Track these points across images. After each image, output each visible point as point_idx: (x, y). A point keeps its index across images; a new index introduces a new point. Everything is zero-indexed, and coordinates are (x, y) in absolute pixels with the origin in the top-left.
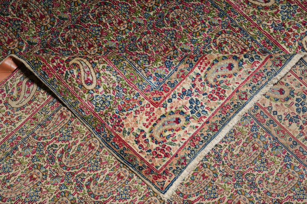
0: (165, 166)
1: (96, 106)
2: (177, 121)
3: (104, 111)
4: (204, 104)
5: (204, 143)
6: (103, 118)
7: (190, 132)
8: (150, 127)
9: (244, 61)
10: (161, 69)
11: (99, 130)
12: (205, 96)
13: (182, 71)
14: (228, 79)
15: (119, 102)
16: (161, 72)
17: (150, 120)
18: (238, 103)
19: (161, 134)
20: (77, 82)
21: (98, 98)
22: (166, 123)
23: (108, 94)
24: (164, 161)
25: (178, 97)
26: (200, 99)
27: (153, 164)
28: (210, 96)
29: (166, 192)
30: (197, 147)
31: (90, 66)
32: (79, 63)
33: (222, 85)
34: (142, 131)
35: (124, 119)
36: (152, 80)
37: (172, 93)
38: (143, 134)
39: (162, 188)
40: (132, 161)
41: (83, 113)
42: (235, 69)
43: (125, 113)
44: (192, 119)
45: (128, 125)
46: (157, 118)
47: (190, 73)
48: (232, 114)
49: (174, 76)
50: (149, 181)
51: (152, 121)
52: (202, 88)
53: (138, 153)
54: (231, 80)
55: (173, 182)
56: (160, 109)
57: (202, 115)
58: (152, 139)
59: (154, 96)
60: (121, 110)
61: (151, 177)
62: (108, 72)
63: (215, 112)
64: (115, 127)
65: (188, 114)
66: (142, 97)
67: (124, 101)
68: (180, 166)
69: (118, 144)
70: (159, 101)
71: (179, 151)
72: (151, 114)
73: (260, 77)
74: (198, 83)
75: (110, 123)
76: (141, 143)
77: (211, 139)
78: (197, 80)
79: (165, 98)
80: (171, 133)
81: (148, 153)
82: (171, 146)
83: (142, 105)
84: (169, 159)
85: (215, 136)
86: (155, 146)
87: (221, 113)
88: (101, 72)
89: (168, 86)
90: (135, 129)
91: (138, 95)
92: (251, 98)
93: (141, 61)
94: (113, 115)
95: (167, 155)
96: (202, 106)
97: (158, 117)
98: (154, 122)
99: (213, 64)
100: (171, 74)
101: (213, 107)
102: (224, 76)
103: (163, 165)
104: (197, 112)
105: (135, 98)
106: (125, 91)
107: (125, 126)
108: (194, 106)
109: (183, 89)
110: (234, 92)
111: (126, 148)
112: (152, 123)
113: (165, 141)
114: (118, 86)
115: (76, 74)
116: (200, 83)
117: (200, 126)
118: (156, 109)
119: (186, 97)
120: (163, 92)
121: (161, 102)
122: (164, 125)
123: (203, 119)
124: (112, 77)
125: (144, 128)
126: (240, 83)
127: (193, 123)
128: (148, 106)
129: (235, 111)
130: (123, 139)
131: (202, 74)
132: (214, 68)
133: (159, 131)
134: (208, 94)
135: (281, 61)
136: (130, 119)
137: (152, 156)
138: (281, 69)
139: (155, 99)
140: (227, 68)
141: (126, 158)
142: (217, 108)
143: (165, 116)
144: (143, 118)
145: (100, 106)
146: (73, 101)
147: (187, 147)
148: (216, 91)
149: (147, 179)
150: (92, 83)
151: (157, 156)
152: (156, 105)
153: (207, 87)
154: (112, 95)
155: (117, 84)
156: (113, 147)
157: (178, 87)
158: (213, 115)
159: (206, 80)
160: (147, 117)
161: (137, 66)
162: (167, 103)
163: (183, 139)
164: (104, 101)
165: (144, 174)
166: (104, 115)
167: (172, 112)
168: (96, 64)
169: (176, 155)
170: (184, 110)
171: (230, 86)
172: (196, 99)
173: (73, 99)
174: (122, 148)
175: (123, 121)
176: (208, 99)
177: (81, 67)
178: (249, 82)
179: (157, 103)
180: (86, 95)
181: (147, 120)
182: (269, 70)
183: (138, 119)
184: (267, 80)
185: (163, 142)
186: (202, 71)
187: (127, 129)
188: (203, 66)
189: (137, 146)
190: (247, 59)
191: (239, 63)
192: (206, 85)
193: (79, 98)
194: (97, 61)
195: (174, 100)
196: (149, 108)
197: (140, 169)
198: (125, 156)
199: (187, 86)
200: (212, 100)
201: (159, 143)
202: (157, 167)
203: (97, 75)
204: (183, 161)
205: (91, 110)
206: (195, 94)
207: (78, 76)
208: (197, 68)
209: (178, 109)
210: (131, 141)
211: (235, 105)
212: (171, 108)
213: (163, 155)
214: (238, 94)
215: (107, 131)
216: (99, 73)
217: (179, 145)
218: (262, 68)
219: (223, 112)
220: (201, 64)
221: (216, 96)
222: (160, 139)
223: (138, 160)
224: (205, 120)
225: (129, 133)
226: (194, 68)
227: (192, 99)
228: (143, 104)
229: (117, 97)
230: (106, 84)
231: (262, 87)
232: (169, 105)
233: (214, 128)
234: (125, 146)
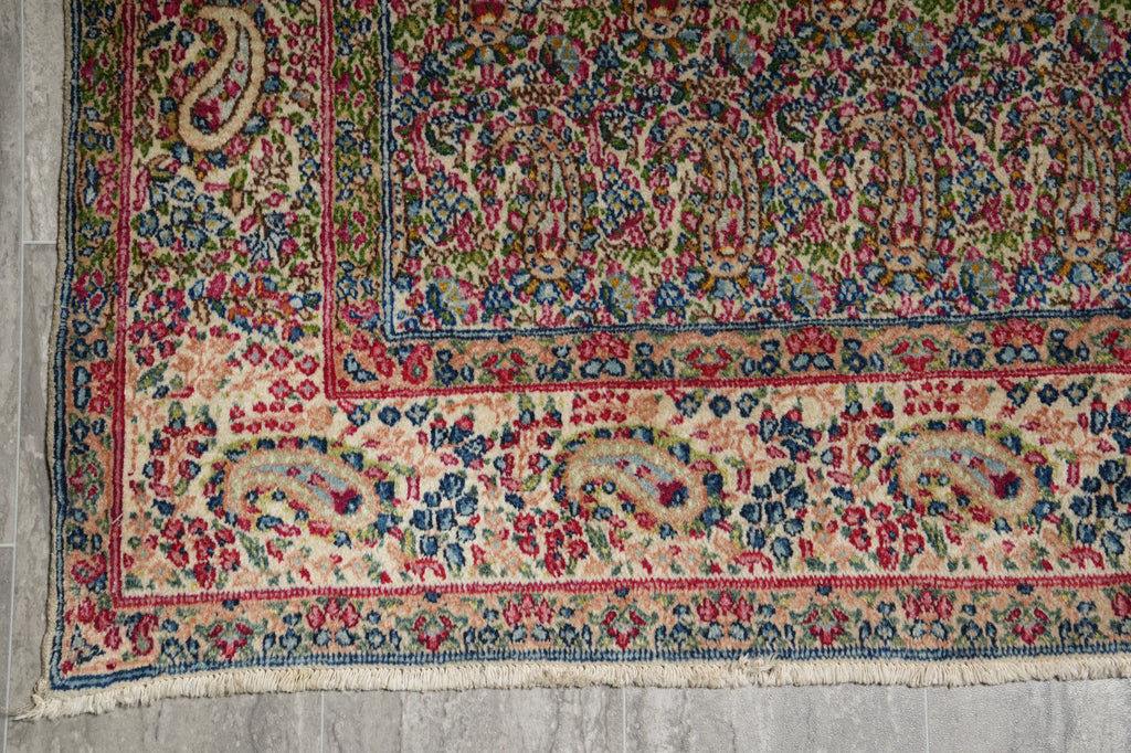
0: (164, 602)
1: (152, 213)
2: (347, 502)
3: (160, 252)
4: (478, 529)
5: (351, 649)
6: (135, 269)
7: (348, 573)
8: (247, 436)
9: (730, 520)
10: (462, 291)
11: (82, 294)
12: (509, 508)
13: (517, 357)
14: (633, 525)
15: (236, 268)
16: (455, 300)
17: (269, 414)
18: (586, 628)
19: (256, 493)
20: (171, 83)
21: (183, 192)
22: (307, 474)
23: (226, 212)
24: (177, 583)
25: (426, 427)
26: (483, 501)
27: (129, 560)
28: (524, 524)
29: (65, 688)
30: (322, 638)
31: (257, 75)
32: (231, 36)
33: (594, 524)
34: (209, 426)
35: (193, 333)
36: (401, 298)
37: (421, 401)
38: (201, 439)
39: (68, 666)
40: (79, 488)
41: (91, 195)
42: (679, 515)
43: (216, 320)
44: (395, 541)
45: (186, 364)
46: (295, 433)
47: (535, 388)
48: (530, 645)
49: (479, 350)
50: (62, 604)
51: (272, 424)
52: (528, 472)
53: (126, 480)
54: (638, 534)
55: (119, 677)
56: (332, 411)
57: (439, 558)
58: (214, 481)
59: (359, 354)
60: (214, 299)
61: (76, 598)
62: (293, 145)
63: (488, 589)
64: (141, 333)
65: (399, 511)
66: (319, 322)
67: (252, 277)
68: (205, 646)
69: (95, 393)
70: (357, 386)
71: (254, 594)
72: (290, 403)
73: (732, 617)
74: (529, 442)
75: (139, 307)
76: (165, 459)
77: (388, 659)
78: (537, 432)
79: (384, 392)
80: (289, 518)
81: (156, 513)
82: (244, 558)
83: (293, 348)
84: (198, 591)
85: (409, 659)
86: (199, 508)
87: (499, 608)
88: (276, 125)
89: (430, 365)
90: (196, 399)
91: (312, 302)
92: (644, 655)
93: (424, 211)
94: (175, 290)
95: (203, 573)
96: (470, 528)
97: (302, 431)
98: (275, 435)
99: (629, 434)
100: (478, 336)
101: (497, 568)
102: (628, 503)
103: (158, 590)
104: (433, 532)
105: (296, 303)
106: (288, 250)
107: (173, 360)
108: (445, 503)
109: (469, 419)
110: (606, 584)
111: (108, 430)
112: (265, 433)
113: (246, 525)
114: (282, 216)
115: (192, 55)
116: (535, 449)
117: (397, 582)
118: (320, 399)
119: (450, 450)
120: (398, 369)
121: (361, 394)
122: (293, 472)
123: (429, 573)
124: (293, 171)
125: (224, 424)
126: (658, 573)
127: (386, 556)
128: (307, 366)
129: (547, 645)
130: (128, 393)
131: (569, 431)
132: (619, 447)
133: (260, 478)
134: (528, 510)
135: (841, 631)
136: (210, 354)
137: (155, 531)
138: (816, 654)
139: (353, 367)
140: (662, 487)
141: (73, 463)
142: (506, 580)
143: (324, 450)
144: (253, 388)
145: (164, 220)
146: (98, 126)
147: (290, 609)
148: (559, 525)
149: (61, 592)
150: (213, 128)
151: (173, 547)
152: (335, 387)
153: (545, 485)
154: (236, 226)
155: (284, 207)
156: (70, 388)
157: (458, 398)
158: (473, 589)
159: (562, 459)
160: (269, 399)
161: (399, 210)
162: (374, 416)
163: (305, 573)
164: (190, 220)
165: (68, 568)
166: (147, 264)
167: (360, 457)
168: (280, 87)
169: (232, 602)
170: (401, 490)
171: (617, 555)
172: (474, 490)
173: (107, 122)
174: (94, 417)
175: (185, 338)
176: (510, 526)
177: (227, 55)
178: (684, 596)
179: (344, 384)
180: (157, 149)
181: (260, 408)
182: (778, 621)
183: (237, 376)
184: (746, 645)
185: (237, 521)
186: (575, 419)
187: (169, 375)
188: (596, 407)
189: (144, 456)
190: (745, 526)
191: (709, 510)
192: (547, 474)
193: (127, 136)
194: (291, 83)
195: (404, 424)
196: (303, 377)
197: (77, 539)
198: (76, 450)
199: (488, 420)
200: (520, 541)
201: (223, 513)
202: (132, 583)
203: (255, 121)
204: (232, 637)
205: (124, 208)
206: (489, 470)
207: (192, 69)
208: (569, 396)
209: (387, 467)
210: (141, 424)
211: (568, 628)
212: (371, 443)
213: (193, 561)
214: (616, 601)
215: (102, 320)
216: (266, 120)
217: (274, 581)
218: (764, 596)
219: (511, 613)
220: (595, 397)
221: (541, 540)
222: (234, 505)
223: (102, 503)
224: (431, 580)
225: (162, 393)
226: (563, 388)
227: (461, 478)
228: (298, 346)
229: (243, 247)
230: (252, 175)
231: (707, 655)
232: (373, 426)
233: (433, 632)
234: (109, 422)
